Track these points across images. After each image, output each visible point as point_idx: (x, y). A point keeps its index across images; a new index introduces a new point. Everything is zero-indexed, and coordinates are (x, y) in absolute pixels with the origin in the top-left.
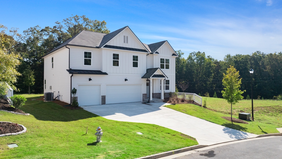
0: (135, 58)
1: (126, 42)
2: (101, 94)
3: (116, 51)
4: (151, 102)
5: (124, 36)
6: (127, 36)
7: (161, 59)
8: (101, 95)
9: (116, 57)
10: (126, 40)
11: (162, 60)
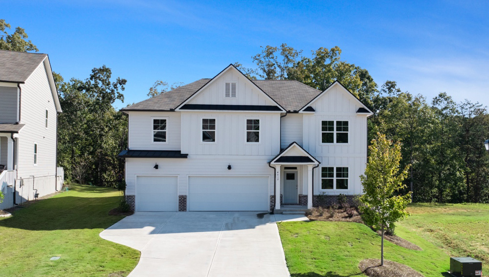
0: (253, 125)
1: (231, 95)
2: (178, 192)
3: (209, 115)
4: (277, 214)
5: (227, 85)
6: (234, 82)
7: (324, 123)
8: (178, 195)
9: (209, 124)
10: (231, 90)
11: (327, 125)
